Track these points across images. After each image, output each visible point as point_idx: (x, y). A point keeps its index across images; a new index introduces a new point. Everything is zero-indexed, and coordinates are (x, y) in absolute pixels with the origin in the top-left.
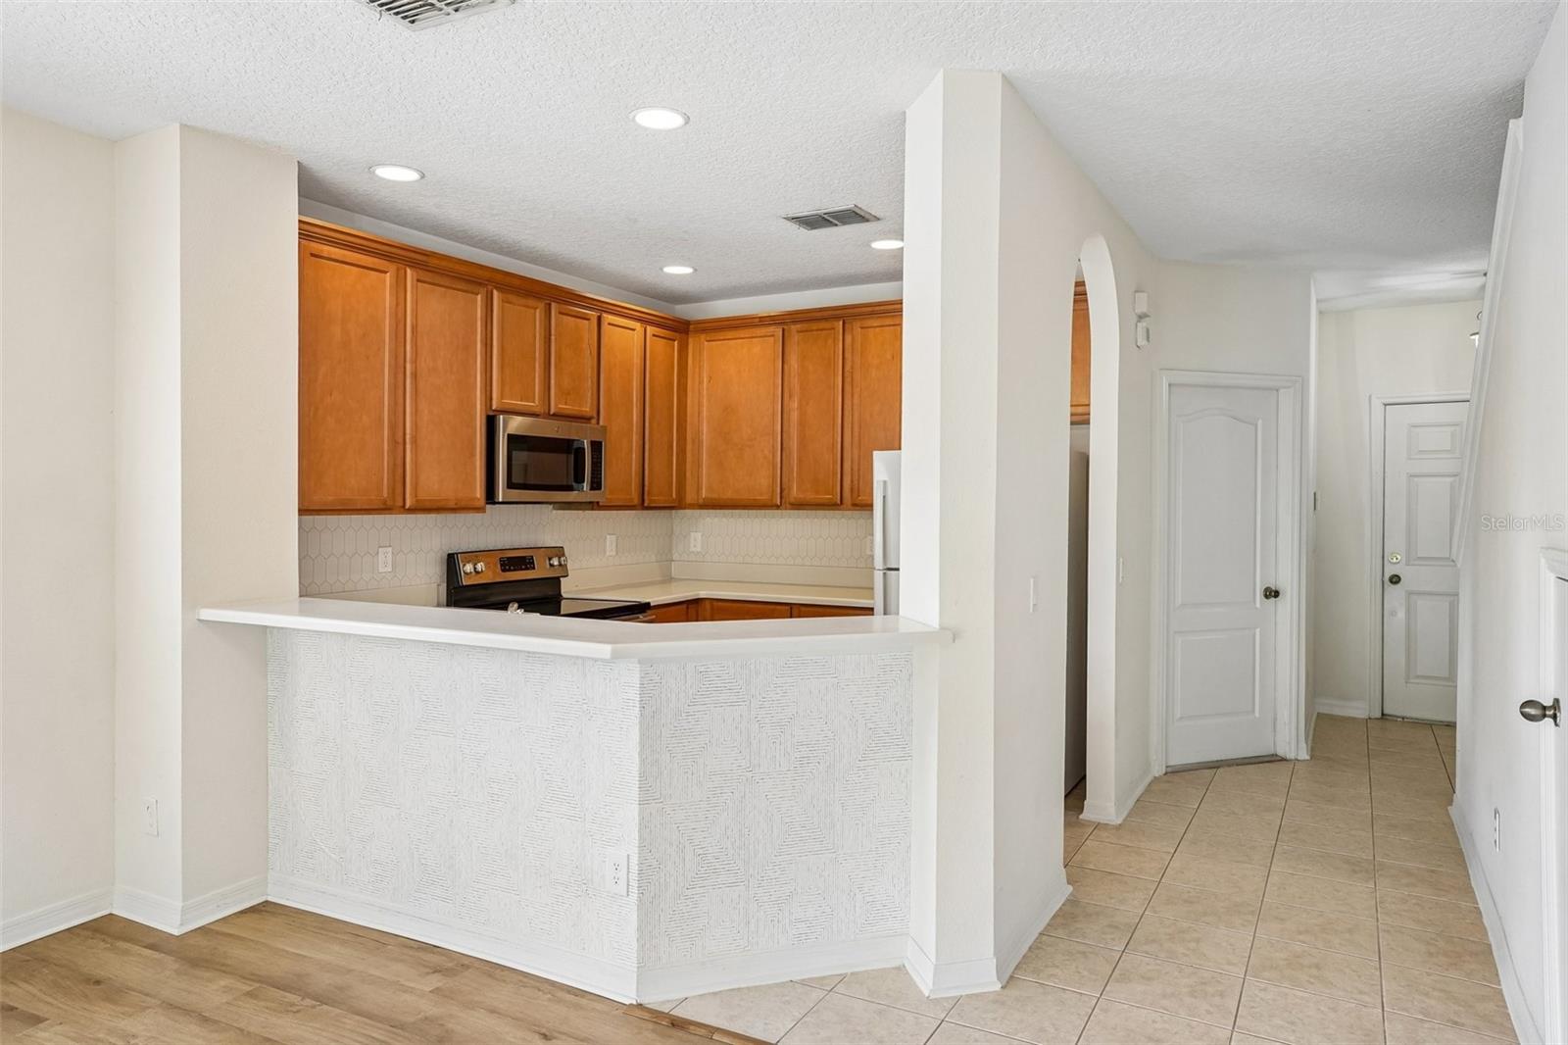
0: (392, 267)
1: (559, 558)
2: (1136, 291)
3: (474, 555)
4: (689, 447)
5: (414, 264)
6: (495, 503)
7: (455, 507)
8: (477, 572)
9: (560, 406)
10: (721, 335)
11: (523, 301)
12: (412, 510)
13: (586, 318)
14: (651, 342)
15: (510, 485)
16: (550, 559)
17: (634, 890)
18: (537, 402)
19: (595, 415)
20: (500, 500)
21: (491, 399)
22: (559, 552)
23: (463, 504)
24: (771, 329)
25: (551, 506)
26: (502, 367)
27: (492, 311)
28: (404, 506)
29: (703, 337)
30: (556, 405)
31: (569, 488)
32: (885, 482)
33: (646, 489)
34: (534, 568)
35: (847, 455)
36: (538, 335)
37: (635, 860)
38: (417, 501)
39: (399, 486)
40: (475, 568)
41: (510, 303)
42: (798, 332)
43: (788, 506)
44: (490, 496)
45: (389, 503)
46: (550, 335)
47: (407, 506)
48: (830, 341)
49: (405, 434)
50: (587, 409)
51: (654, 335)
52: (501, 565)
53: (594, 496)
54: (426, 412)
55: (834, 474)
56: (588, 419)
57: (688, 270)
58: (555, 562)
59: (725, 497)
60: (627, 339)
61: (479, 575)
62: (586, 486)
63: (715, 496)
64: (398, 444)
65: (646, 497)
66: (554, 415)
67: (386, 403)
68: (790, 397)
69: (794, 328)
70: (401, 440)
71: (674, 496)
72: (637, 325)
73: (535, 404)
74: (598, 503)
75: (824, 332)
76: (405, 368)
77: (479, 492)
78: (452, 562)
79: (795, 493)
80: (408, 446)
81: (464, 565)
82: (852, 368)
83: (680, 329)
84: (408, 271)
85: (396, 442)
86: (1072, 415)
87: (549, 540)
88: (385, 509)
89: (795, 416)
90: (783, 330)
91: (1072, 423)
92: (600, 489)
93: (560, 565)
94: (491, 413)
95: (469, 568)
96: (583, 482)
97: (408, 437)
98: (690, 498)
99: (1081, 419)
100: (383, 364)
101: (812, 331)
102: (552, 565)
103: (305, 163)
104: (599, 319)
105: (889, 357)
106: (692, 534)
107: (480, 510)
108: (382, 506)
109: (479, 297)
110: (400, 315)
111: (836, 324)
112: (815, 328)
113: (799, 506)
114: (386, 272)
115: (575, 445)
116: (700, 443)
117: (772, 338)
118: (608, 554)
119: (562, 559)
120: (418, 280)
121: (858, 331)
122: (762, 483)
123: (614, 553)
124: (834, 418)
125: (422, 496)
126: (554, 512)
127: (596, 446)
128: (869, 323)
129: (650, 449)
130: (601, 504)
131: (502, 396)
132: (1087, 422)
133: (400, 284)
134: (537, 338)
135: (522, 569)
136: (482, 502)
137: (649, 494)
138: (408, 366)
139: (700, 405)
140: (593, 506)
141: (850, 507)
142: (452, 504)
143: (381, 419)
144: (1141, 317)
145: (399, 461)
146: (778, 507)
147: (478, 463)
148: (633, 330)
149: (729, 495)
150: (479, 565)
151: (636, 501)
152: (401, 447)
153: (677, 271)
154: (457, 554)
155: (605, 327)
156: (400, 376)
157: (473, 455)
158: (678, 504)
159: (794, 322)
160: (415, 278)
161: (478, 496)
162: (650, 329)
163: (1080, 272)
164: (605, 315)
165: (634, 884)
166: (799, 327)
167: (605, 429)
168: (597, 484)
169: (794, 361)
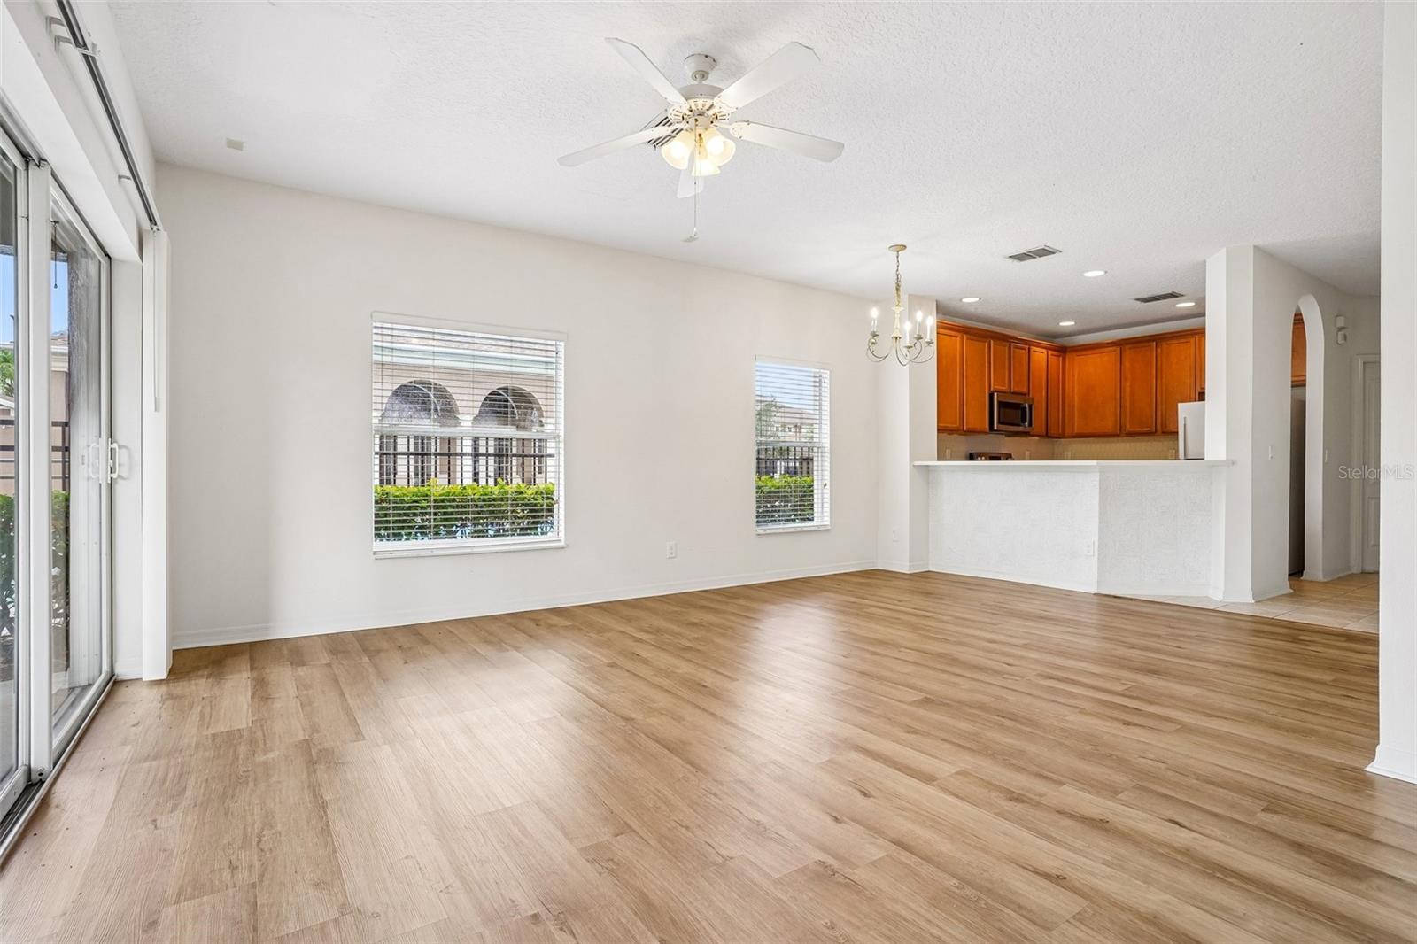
0: (959, 335)
2: (1337, 316)
3: (980, 454)
4: (1067, 409)
5: (966, 333)
6: (993, 431)
7: (980, 431)
9: (1016, 389)
10: (1085, 353)
11: (1002, 344)
13: (1024, 349)
14: (1051, 356)
15: (999, 422)
17: (1096, 555)
18: (1007, 387)
19: (1029, 393)
20: (996, 430)
21: (991, 386)
22: (1010, 456)
24: (1114, 348)
26: (994, 372)
27: (991, 348)
28: (963, 430)
29: (1075, 354)
30: (1014, 389)
31: (1019, 425)
32: (1185, 418)
33: (1048, 428)
35: (1159, 408)
36: (1006, 357)
37: (1097, 544)
38: (968, 428)
39: (962, 422)
41: (997, 345)
42: (1129, 348)
43: (1125, 435)
44: (991, 429)
45: (959, 428)
46: (1011, 357)
47: (965, 431)
48: (1148, 352)
49: (964, 401)
50: (1025, 390)
53: (1027, 429)
54: (970, 392)
55: (1152, 417)
56: (1025, 394)
57: (1073, 323)
59: (1088, 432)
60: (1040, 356)
62: (1026, 425)
63: (1082, 431)
65: (1048, 432)
66: (1013, 393)
67: (958, 389)
68: (1125, 380)
69: (1127, 347)
70: (963, 404)
71: (1061, 432)
72: (1044, 351)
73: (1005, 388)
74: (1029, 433)
75: (1145, 348)
77: (987, 426)
78: (972, 456)
79: (1129, 428)
80: (965, 406)
83: (1062, 351)
84: (964, 335)
85: (961, 404)
86: (1292, 382)
87: (1005, 451)
89: (1128, 389)
90: (1121, 348)
91: (1293, 386)
92: (1032, 428)
94: (991, 392)
96: (1026, 423)
97: (965, 403)
98: (1068, 431)
99: (1299, 383)
100: (957, 373)
103: (939, 299)
104: (1029, 349)
105: (1185, 358)
107: (987, 433)
108: (957, 430)
109: (987, 344)
110: (962, 353)
111: (1151, 343)
113: (1132, 435)
114: (957, 337)
115: (1022, 406)
116: (1073, 406)
117: (1114, 352)
120: (969, 340)
121: (1165, 346)
122: (1109, 424)
124: (1151, 389)
125: (970, 426)
126: (1006, 438)
127: (1030, 406)
129: (1050, 409)
130: (1031, 434)
131: (995, 385)
132: (1304, 385)
133: (962, 341)
134: (1006, 359)
136: (988, 430)
137: (1049, 430)
138: (965, 373)
139: (1073, 388)
140: (1028, 435)
141: (1161, 434)
143: (956, 395)
144: (1341, 329)
145: (962, 410)
146: (1118, 436)
147: (988, 413)
148: (1043, 353)
149: (1090, 432)
151: (1045, 433)
152: (963, 406)
153: (1067, 324)
154: (973, 453)
155: (1032, 352)
156: (963, 378)
157: (985, 410)
158: (1062, 436)
159: (1127, 344)
160: (967, 338)
161: (986, 428)
162: (1051, 352)
163: (1298, 309)
164: (1032, 347)
165: (1096, 551)
166: (1130, 346)
167: (1033, 399)
168: (1030, 425)
169: (1127, 364)
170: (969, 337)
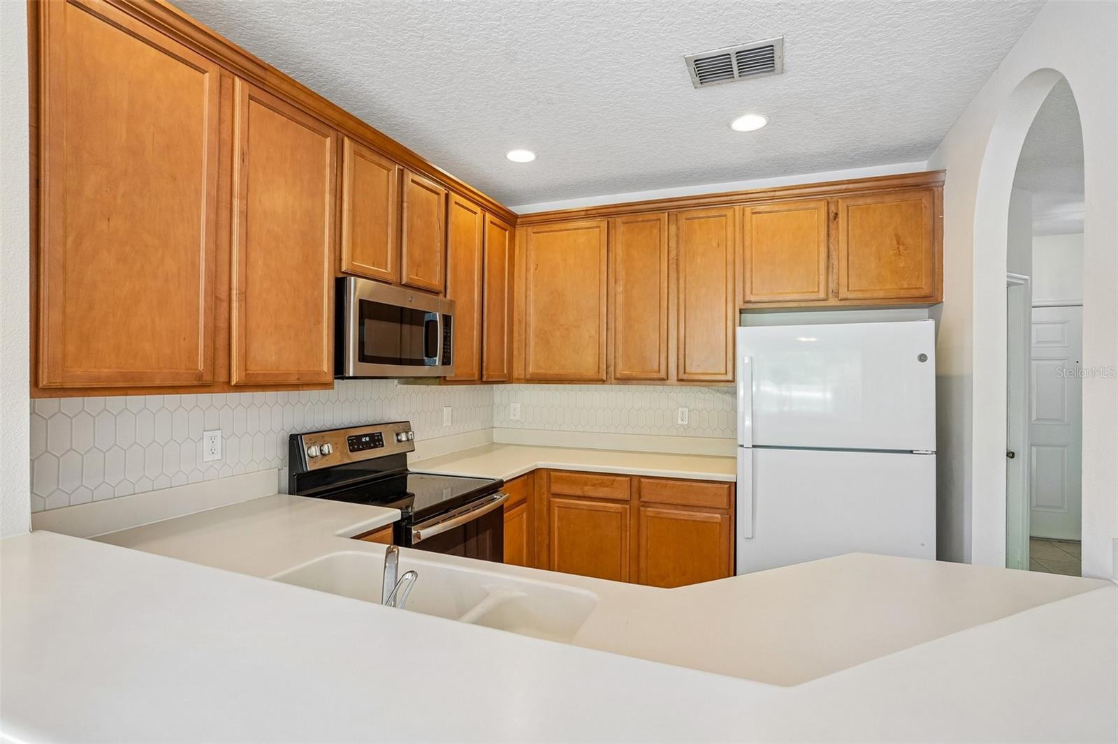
0: (213, 70)
1: (407, 433)
3: (319, 435)
4: (516, 328)
5: (247, 76)
6: (343, 378)
7: (298, 382)
8: (323, 455)
9: (412, 277)
10: (547, 228)
11: (376, 158)
12: (240, 388)
13: (436, 192)
14: (488, 227)
15: (363, 358)
16: (397, 435)
18: (389, 270)
19: (443, 291)
20: (351, 375)
21: (341, 260)
22: (405, 426)
23: (307, 379)
24: (597, 221)
25: (396, 381)
26: (353, 225)
27: (343, 161)
28: (229, 382)
29: (530, 229)
30: (408, 275)
31: (421, 363)
33: (485, 364)
34: (383, 446)
35: (673, 334)
36: (390, 199)
38: (247, 375)
39: (222, 356)
40: (321, 451)
41: (363, 157)
42: (623, 223)
43: (613, 380)
44: (339, 370)
45: (208, 378)
46: (402, 202)
47: (233, 383)
48: (656, 231)
49: (230, 289)
50: (436, 282)
51: (491, 222)
52: (350, 445)
54: (260, 262)
55: (661, 351)
56: (437, 293)
58: (403, 437)
59: (552, 372)
60: (469, 221)
61: (327, 458)
62: (438, 360)
63: (542, 371)
64: (218, 300)
65: (484, 372)
66: (404, 285)
67: (203, 245)
68: (616, 282)
69: (619, 220)
70: (224, 296)
71: (505, 372)
72: (478, 209)
73: (387, 271)
74: (445, 377)
75: (649, 223)
76: (231, 204)
77: (327, 365)
78: (295, 443)
79: (622, 370)
80: (235, 305)
81: (309, 448)
82: (677, 255)
83: (510, 221)
84: (237, 80)
85: (217, 299)
87: (394, 414)
88: (201, 385)
89: (620, 298)
90: (608, 222)
92: (450, 364)
93: (408, 440)
94: (341, 276)
95: (314, 451)
96: (436, 356)
97: (234, 292)
98: (518, 371)
100: (198, 193)
101: (637, 222)
102: (399, 441)
104: (447, 196)
105: (715, 244)
106: (512, 404)
107: (327, 386)
108: (195, 383)
109: (328, 140)
110: (226, 135)
111: (661, 215)
112: (640, 219)
113: (625, 380)
114: (204, 72)
115: (427, 318)
116: (527, 324)
117: (598, 229)
118: (445, 425)
119: (410, 433)
120: (251, 98)
121: (682, 222)
122: (588, 360)
123: (450, 424)
124: (660, 301)
125: (253, 368)
126: (399, 386)
127: (447, 320)
128: (695, 214)
129: (488, 327)
130: (447, 379)
131: (353, 258)
133: (223, 94)
134: (390, 204)
135: (371, 448)
136: (330, 376)
137: (486, 370)
138: (236, 203)
139: (527, 289)
140: (442, 380)
141: (676, 382)
142: (293, 380)
143: (194, 265)
145: (222, 324)
146: (603, 382)
147: (325, 332)
148: (475, 213)
149: (556, 370)
150: (326, 446)
151: (476, 377)
152: (225, 305)
154: (301, 435)
155: (452, 205)
156: (224, 214)
157: (319, 322)
158: (508, 379)
159: (618, 213)
160: (247, 92)
161: (325, 368)
162: (488, 215)
164: (452, 193)
166: (624, 218)
167: (452, 304)
168: (446, 361)
169: (619, 249)
170: (257, 93)
